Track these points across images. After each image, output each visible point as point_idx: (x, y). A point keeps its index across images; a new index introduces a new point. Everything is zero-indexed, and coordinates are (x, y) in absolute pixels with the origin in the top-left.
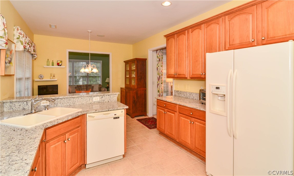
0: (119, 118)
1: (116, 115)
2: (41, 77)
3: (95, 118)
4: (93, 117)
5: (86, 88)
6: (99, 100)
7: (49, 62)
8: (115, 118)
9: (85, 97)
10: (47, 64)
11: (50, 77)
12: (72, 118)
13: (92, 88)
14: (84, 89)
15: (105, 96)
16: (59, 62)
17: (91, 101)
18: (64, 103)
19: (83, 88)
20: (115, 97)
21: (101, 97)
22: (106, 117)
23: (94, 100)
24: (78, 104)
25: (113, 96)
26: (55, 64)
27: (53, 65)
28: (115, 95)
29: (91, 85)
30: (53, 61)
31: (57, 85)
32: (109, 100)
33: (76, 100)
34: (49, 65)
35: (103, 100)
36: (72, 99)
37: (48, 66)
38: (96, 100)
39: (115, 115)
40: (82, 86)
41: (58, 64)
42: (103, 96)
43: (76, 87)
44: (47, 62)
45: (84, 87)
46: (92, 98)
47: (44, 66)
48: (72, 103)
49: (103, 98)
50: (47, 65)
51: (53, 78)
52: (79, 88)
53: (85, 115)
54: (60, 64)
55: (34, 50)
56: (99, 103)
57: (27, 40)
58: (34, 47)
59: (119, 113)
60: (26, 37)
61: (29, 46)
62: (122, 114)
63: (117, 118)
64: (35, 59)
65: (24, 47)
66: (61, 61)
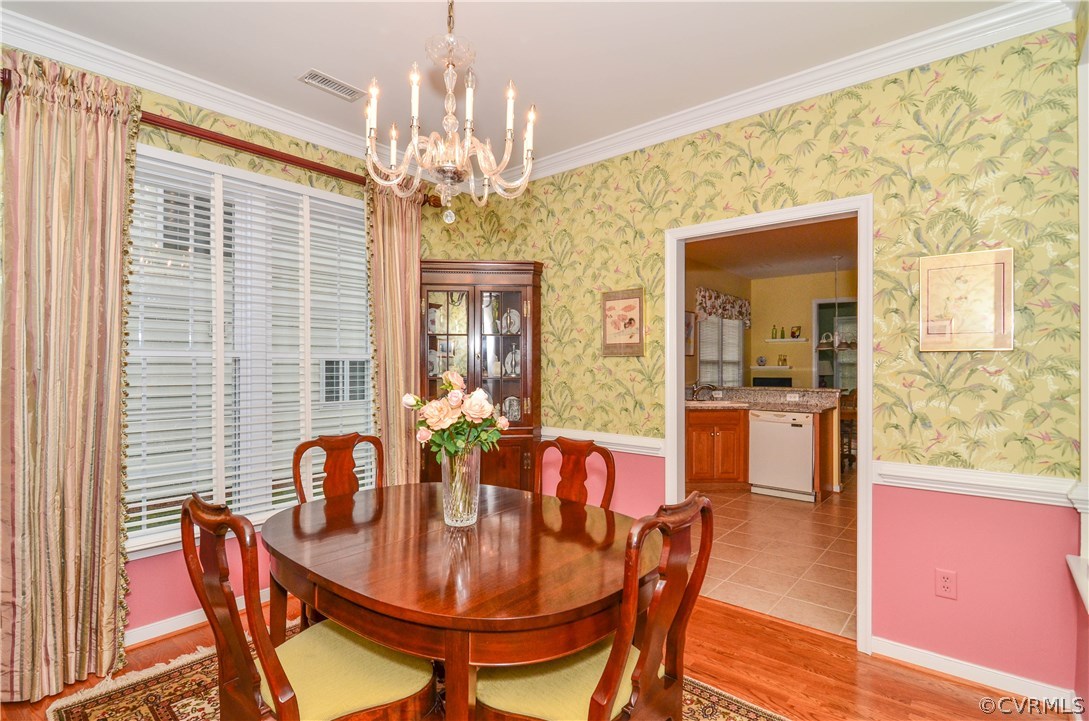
0: (801, 426)
1: (795, 420)
2: (762, 362)
3: (760, 418)
4: (758, 416)
6: (797, 399)
7: (776, 331)
8: (793, 425)
9: (772, 392)
10: (772, 335)
11: (779, 364)
15: (810, 393)
16: (794, 329)
17: (782, 400)
18: (741, 398)
20: (832, 398)
21: (800, 394)
22: (778, 419)
23: (788, 399)
25: (827, 395)
26: (788, 333)
28: (833, 395)
30: (784, 328)
32: (818, 403)
34: (776, 338)
35: (806, 401)
37: (774, 340)
38: (792, 400)
39: (793, 419)
41: (793, 335)
42: (806, 394)
44: (773, 331)
46: (784, 394)
47: (766, 341)
49: (805, 398)
50: (772, 338)
51: (783, 363)
54: (797, 334)
55: (740, 313)
56: (797, 405)
57: (719, 301)
58: (741, 307)
59: (800, 418)
60: (717, 297)
61: (724, 309)
62: (807, 421)
63: (797, 425)
64: (750, 327)
65: (710, 314)
66: (799, 328)
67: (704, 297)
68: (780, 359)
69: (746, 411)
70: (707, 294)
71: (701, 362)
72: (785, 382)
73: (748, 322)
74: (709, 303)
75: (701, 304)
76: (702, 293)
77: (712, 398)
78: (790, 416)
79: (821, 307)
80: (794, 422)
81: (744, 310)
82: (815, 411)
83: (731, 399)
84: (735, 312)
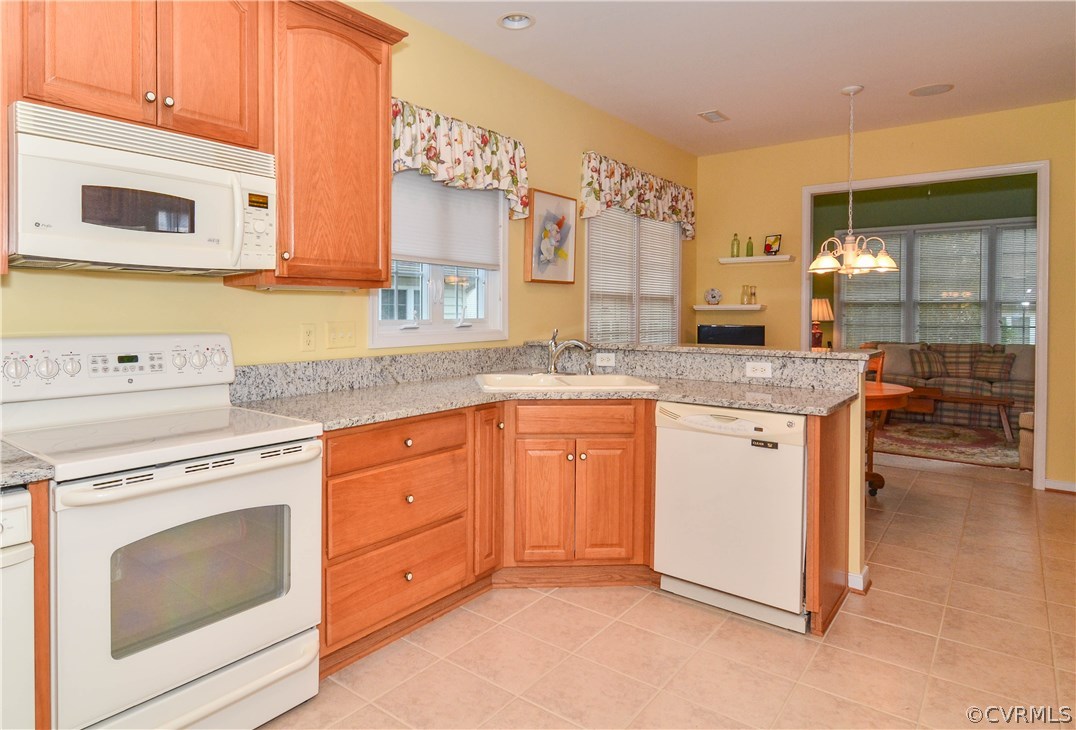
0: (775, 446)
1: (761, 430)
2: (713, 298)
3: (679, 420)
4: (676, 416)
5: (971, 363)
6: (768, 374)
7: (738, 244)
8: (755, 443)
9: (715, 357)
10: (733, 252)
11: (742, 300)
12: (595, 397)
13: (1004, 363)
14: (957, 363)
15: (797, 361)
16: (771, 240)
17: (736, 375)
18: (652, 368)
19: (954, 360)
20: (846, 374)
21: (778, 363)
22: (720, 427)
23: (749, 373)
24: (692, 378)
25: (834, 365)
26: (759, 247)
27: (750, 253)
28: (849, 366)
29: (1003, 349)
30: (752, 240)
31: (762, 329)
32: (815, 383)
33: (685, 361)
34: (738, 256)
35: (789, 378)
36: (675, 358)
37: (735, 260)
38: (759, 374)
39: (756, 429)
40: (948, 349)
41: (768, 249)
42: (789, 364)
43: (912, 352)
44: (733, 245)
45: (958, 357)
46: (740, 363)
47: (722, 260)
48: (674, 370)
49: (786, 371)
50: (733, 256)
51: (751, 299)
52: (927, 358)
53: (653, 402)
54: (775, 247)
55: (674, 210)
56: (768, 386)
57: (630, 184)
58: (675, 199)
59: (775, 426)
60: (626, 176)
61: (641, 199)
62: (790, 432)
63: (765, 444)
64: (693, 238)
65: (609, 204)
66: (779, 238)
67: (598, 171)
68: (744, 293)
69: (649, 403)
70: (604, 166)
71: (593, 297)
72: (752, 336)
73: (689, 227)
74: (606, 184)
75: (590, 184)
76: (594, 163)
77: (591, 369)
78: (747, 422)
79: (819, 201)
80: (758, 436)
81: (681, 205)
82: (809, 410)
83: (630, 371)
84: (665, 205)
